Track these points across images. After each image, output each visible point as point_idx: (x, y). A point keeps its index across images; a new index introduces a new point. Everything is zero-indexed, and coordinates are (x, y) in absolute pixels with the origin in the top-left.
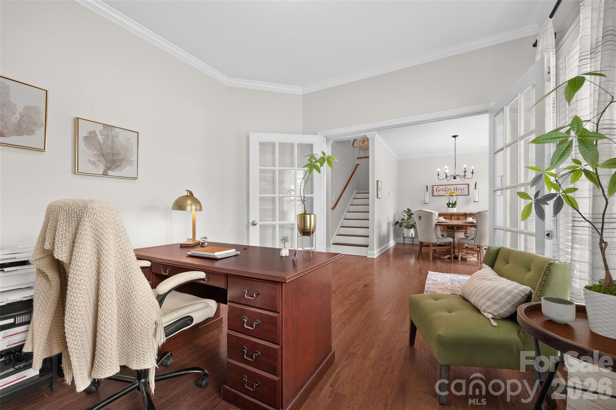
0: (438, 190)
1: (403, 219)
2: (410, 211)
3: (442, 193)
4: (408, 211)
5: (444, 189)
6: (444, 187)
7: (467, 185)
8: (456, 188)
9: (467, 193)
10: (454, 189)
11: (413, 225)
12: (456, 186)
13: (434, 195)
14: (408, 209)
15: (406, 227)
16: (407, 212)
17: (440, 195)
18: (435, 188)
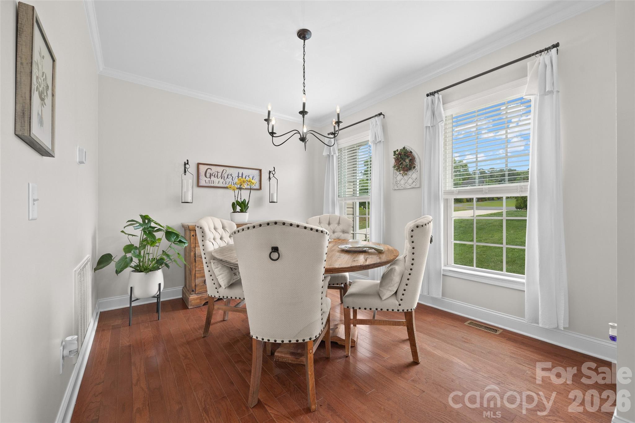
0: (208, 175)
1: (129, 248)
2: (150, 220)
3: (217, 182)
4: (144, 221)
5: (219, 175)
6: (220, 169)
7: (258, 172)
8: (240, 175)
9: (257, 186)
10: (238, 177)
11: (162, 259)
12: (241, 171)
13: (201, 184)
14: (144, 218)
15: (138, 269)
16: (140, 224)
17: (212, 185)
18: (203, 169)
